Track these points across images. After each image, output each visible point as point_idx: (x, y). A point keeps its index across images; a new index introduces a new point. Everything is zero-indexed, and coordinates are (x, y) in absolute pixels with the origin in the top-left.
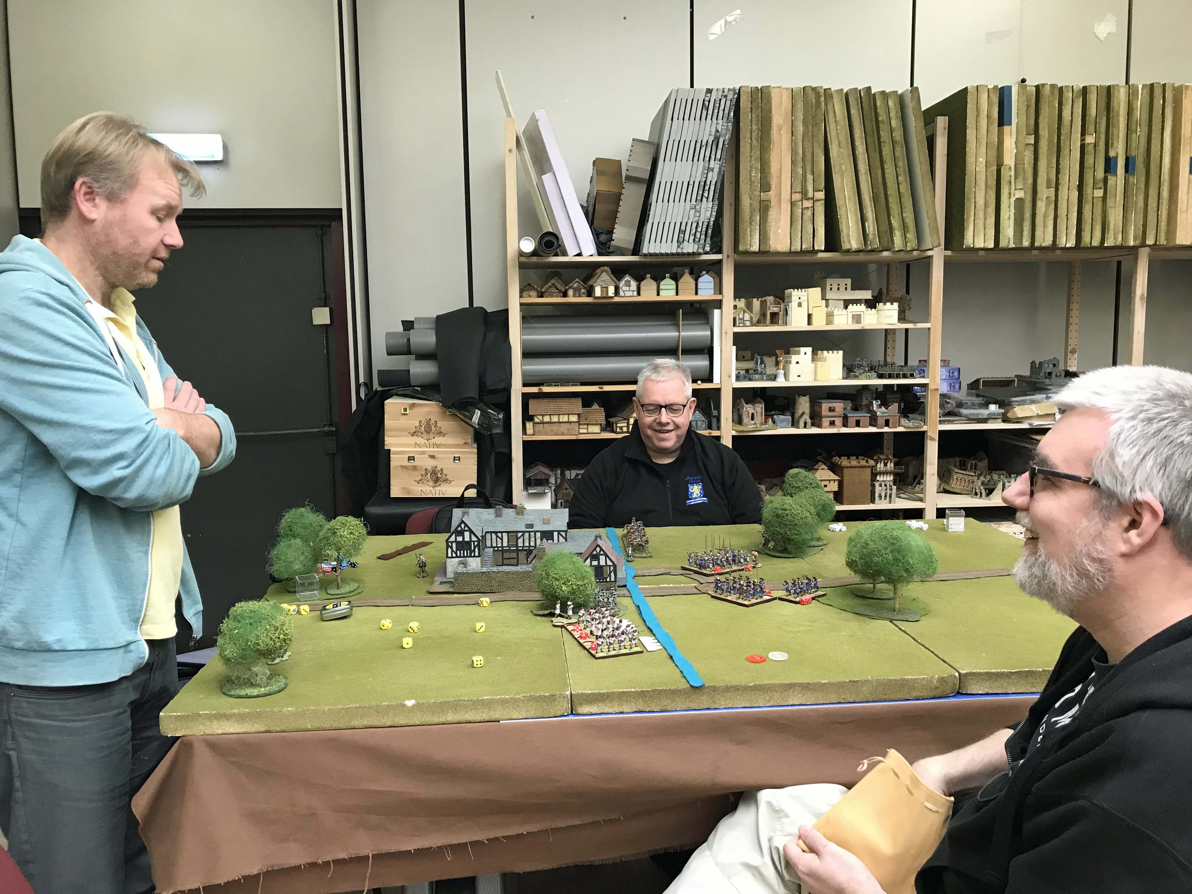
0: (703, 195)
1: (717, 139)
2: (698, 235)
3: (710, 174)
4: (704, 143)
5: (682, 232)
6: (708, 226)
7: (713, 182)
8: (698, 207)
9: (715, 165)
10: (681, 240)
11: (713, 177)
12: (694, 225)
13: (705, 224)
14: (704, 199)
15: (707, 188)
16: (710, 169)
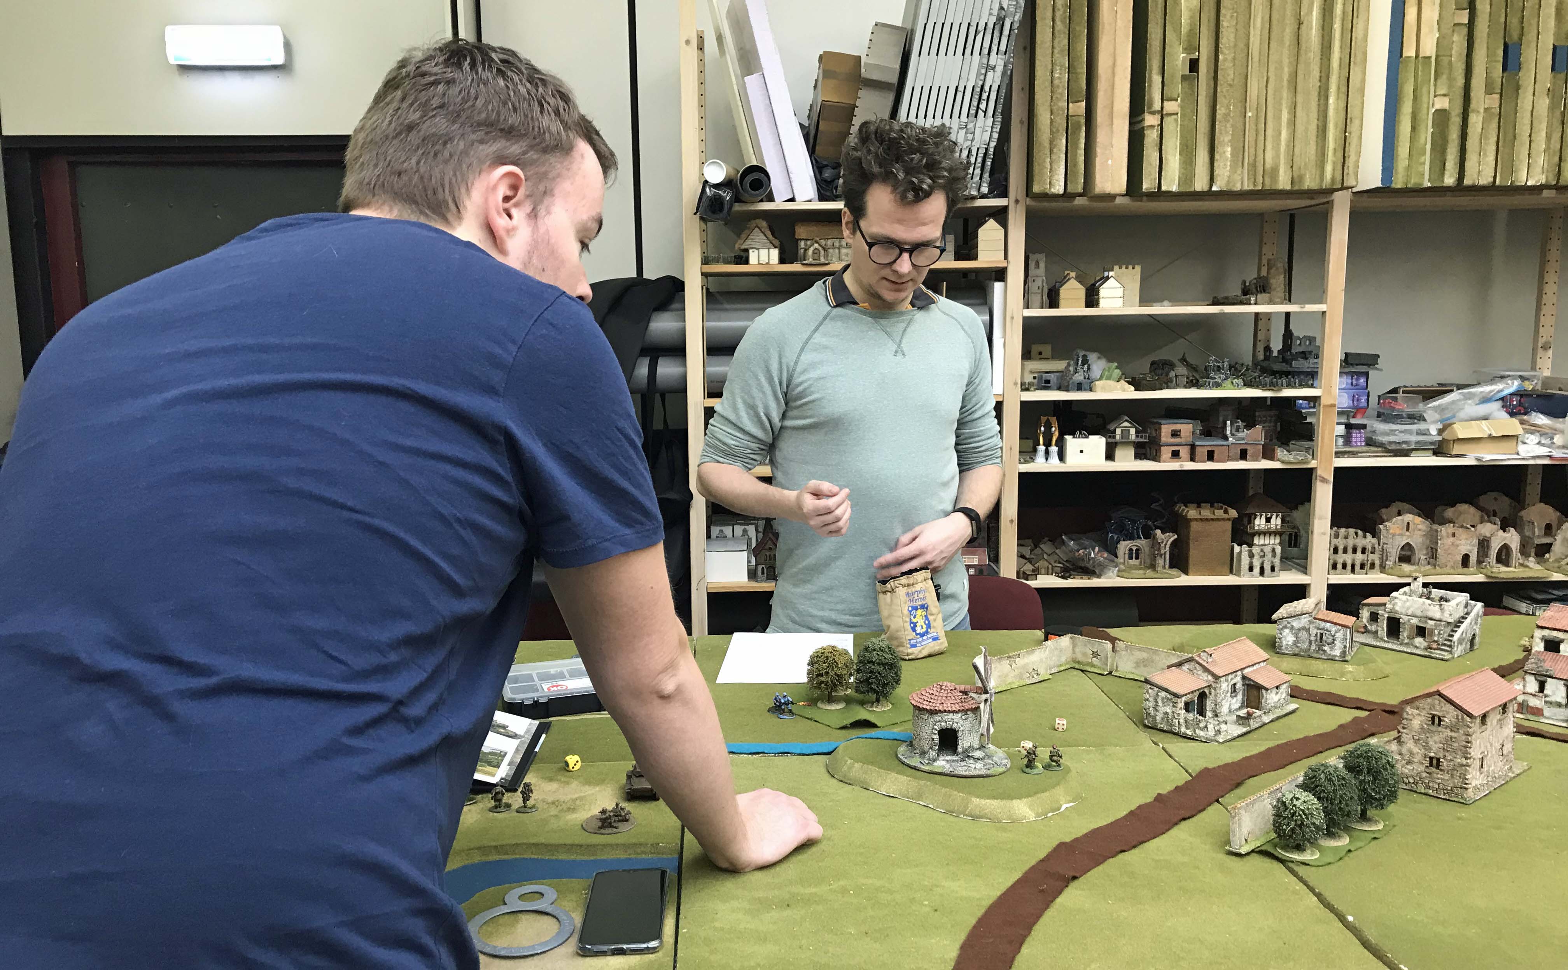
0: (978, 108)
1: (1001, 21)
3: (990, 74)
4: (981, 27)
6: (985, 154)
7: (995, 88)
8: (970, 126)
9: (998, 61)
11: (994, 79)
13: (982, 151)
14: (981, 114)
15: (985, 96)
16: (989, 68)
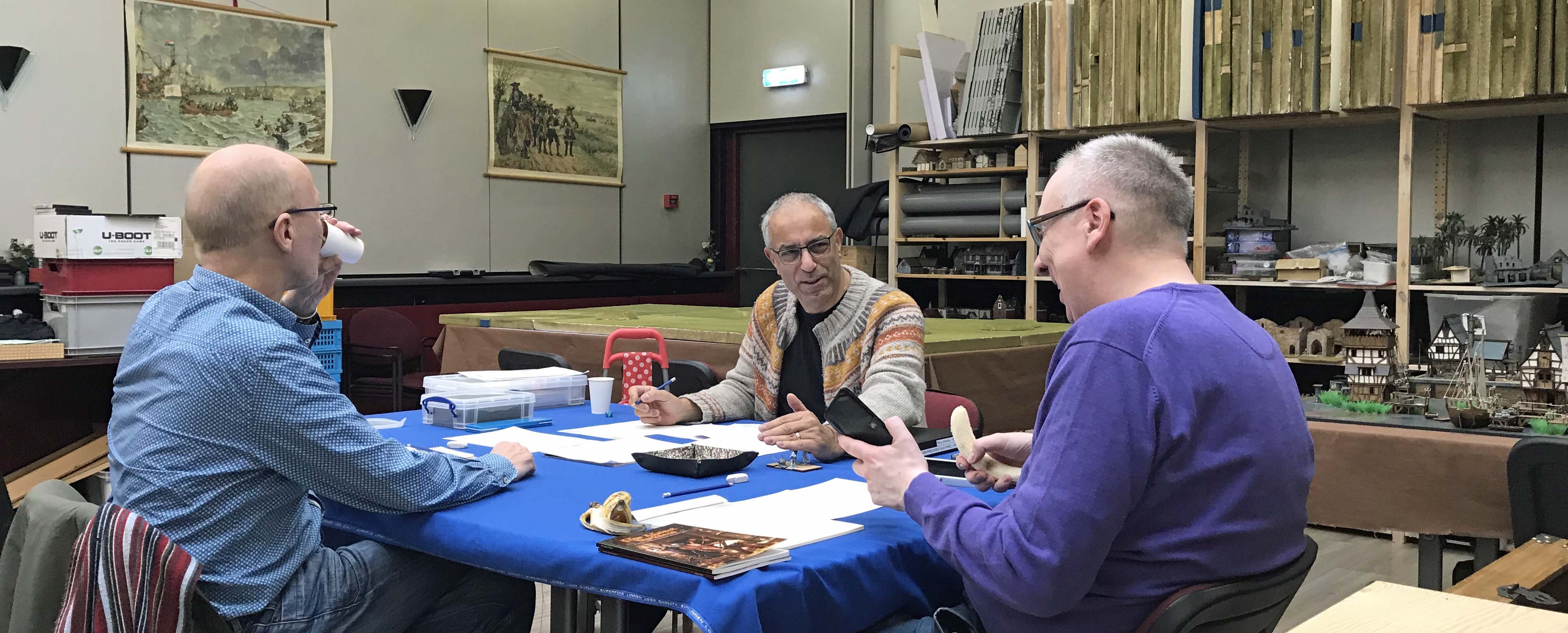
0: (996, 90)
1: (1006, 46)
2: (993, 121)
3: (1001, 73)
4: (998, 50)
5: (982, 119)
6: (1000, 112)
7: (1004, 80)
8: (993, 99)
9: (1005, 66)
10: (982, 125)
11: (1003, 75)
12: (991, 113)
13: (998, 111)
14: (997, 93)
15: (999, 84)
16: (1001, 70)
